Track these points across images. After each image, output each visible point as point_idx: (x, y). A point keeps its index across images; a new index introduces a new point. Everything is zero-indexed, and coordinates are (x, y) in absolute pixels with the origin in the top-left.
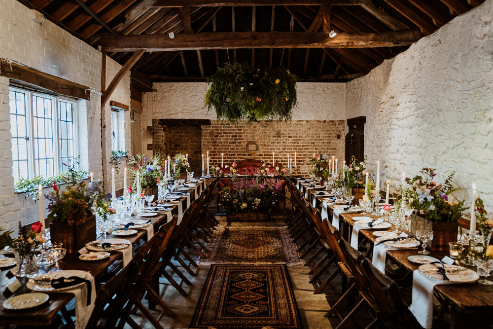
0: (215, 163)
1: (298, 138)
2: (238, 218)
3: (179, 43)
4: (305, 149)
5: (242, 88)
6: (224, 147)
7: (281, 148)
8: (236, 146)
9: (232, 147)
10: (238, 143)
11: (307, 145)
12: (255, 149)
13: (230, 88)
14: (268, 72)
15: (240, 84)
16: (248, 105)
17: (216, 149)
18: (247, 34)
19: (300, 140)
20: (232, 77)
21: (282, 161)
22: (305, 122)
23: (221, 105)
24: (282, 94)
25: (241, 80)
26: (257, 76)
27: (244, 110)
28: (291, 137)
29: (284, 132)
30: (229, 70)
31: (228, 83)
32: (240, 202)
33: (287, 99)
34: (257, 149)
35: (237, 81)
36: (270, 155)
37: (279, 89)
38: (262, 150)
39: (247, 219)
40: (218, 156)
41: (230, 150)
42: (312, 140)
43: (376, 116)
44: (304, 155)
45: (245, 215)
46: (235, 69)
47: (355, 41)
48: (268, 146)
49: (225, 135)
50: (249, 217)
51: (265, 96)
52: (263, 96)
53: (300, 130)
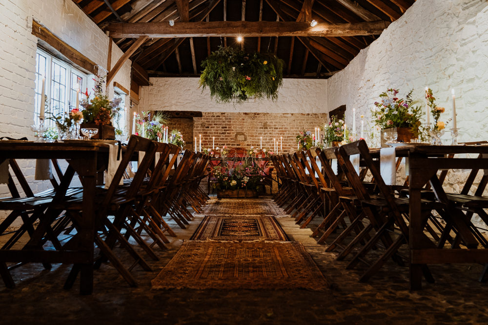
1: (284, 130)
2: (228, 195)
3: (178, 30)
4: (290, 140)
5: (234, 68)
7: (268, 138)
8: (226, 136)
9: (222, 137)
10: (228, 133)
11: (292, 136)
12: (244, 139)
13: (223, 67)
14: (257, 54)
15: (232, 64)
16: (239, 83)
17: (207, 139)
18: (238, 23)
19: (286, 131)
20: (225, 58)
22: (290, 115)
23: (215, 83)
24: (270, 74)
25: (232, 61)
26: (248, 58)
27: (235, 87)
28: (277, 128)
29: (271, 124)
30: (222, 52)
31: (221, 63)
32: (230, 179)
33: (274, 79)
34: (245, 139)
35: (229, 62)
36: (257, 145)
37: (267, 69)
38: (249, 141)
39: (236, 196)
41: (220, 140)
42: (297, 131)
43: (355, 101)
44: (289, 145)
45: (235, 192)
46: (228, 51)
47: (333, 30)
48: (256, 136)
49: (215, 126)
50: (238, 194)
51: (254, 75)
52: (252, 75)
53: (285, 122)
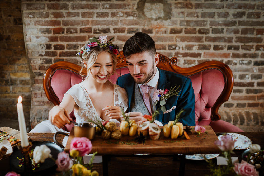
0: (58, 52)
6: (80, 11)
7: (231, 12)
9: (100, 10)
17: (60, 15)
21: (229, 48)
36: (200, 32)
40: (65, 35)
41: (95, 18)
